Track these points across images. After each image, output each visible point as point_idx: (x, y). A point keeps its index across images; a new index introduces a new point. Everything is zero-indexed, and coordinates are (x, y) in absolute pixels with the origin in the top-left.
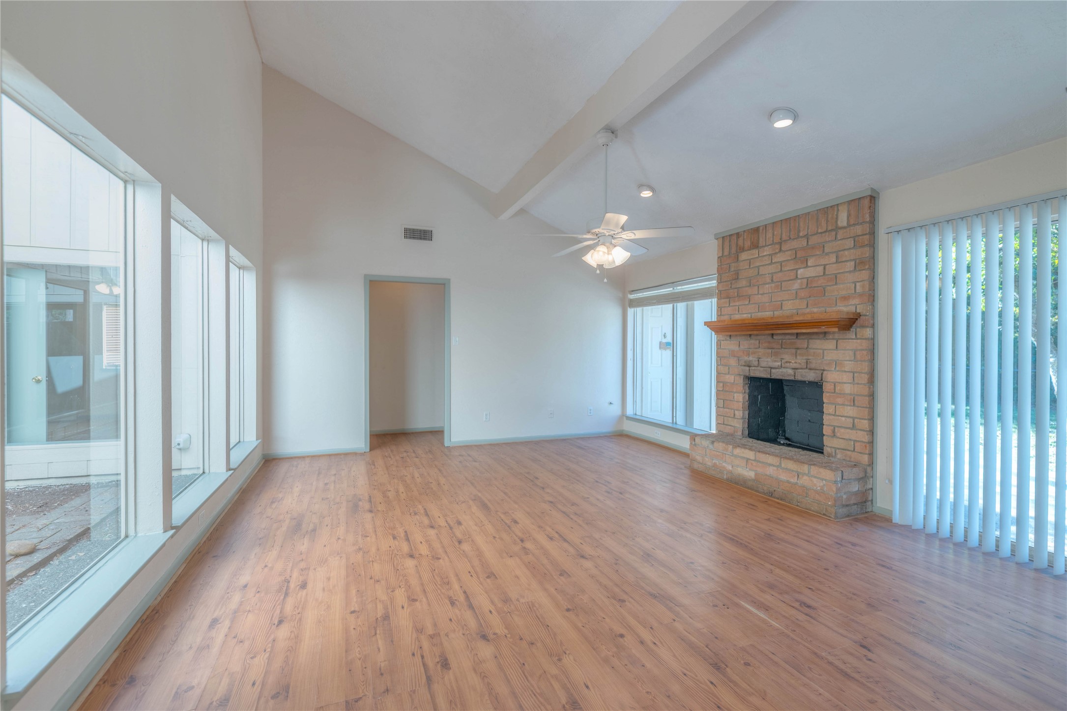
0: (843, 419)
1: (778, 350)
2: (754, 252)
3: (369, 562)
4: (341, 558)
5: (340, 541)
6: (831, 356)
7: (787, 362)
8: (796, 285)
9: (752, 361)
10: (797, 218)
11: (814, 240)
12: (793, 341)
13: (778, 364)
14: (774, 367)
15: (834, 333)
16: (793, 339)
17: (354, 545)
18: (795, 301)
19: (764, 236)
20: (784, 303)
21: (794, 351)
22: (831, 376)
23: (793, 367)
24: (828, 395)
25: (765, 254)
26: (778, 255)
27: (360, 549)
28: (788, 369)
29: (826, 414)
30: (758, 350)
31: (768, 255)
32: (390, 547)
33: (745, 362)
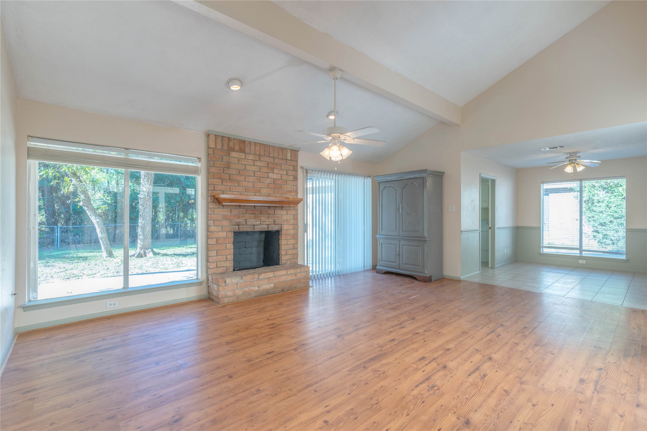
0: (290, 245)
1: (258, 215)
2: (242, 155)
3: (523, 371)
4: (543, 385)
5: (534, 402)
6: (285, 217)
7: (263, 221)
8: (268, 181)
9: (241, 222)
10: (268, 146)
11: (277, 161)
12: (267, 210)
13: (258, 223)
14: (256, 224)
15: (286, 207)
16: (267, 209)
17: (524, 390)
18: (267, 189)
19: (249, 147)
20: (261, 189)
21: (267, 215)
22: (285, 227)
23: (267, 224)
24: (284, 236)
25: (249, 158)
26: (258, 162)
27: (521, 383)
28: (264, 225)
29: (283, 245)
30: (245, 215)
31: (252, 160)
32: (497, 371)
33: (236, 223)
